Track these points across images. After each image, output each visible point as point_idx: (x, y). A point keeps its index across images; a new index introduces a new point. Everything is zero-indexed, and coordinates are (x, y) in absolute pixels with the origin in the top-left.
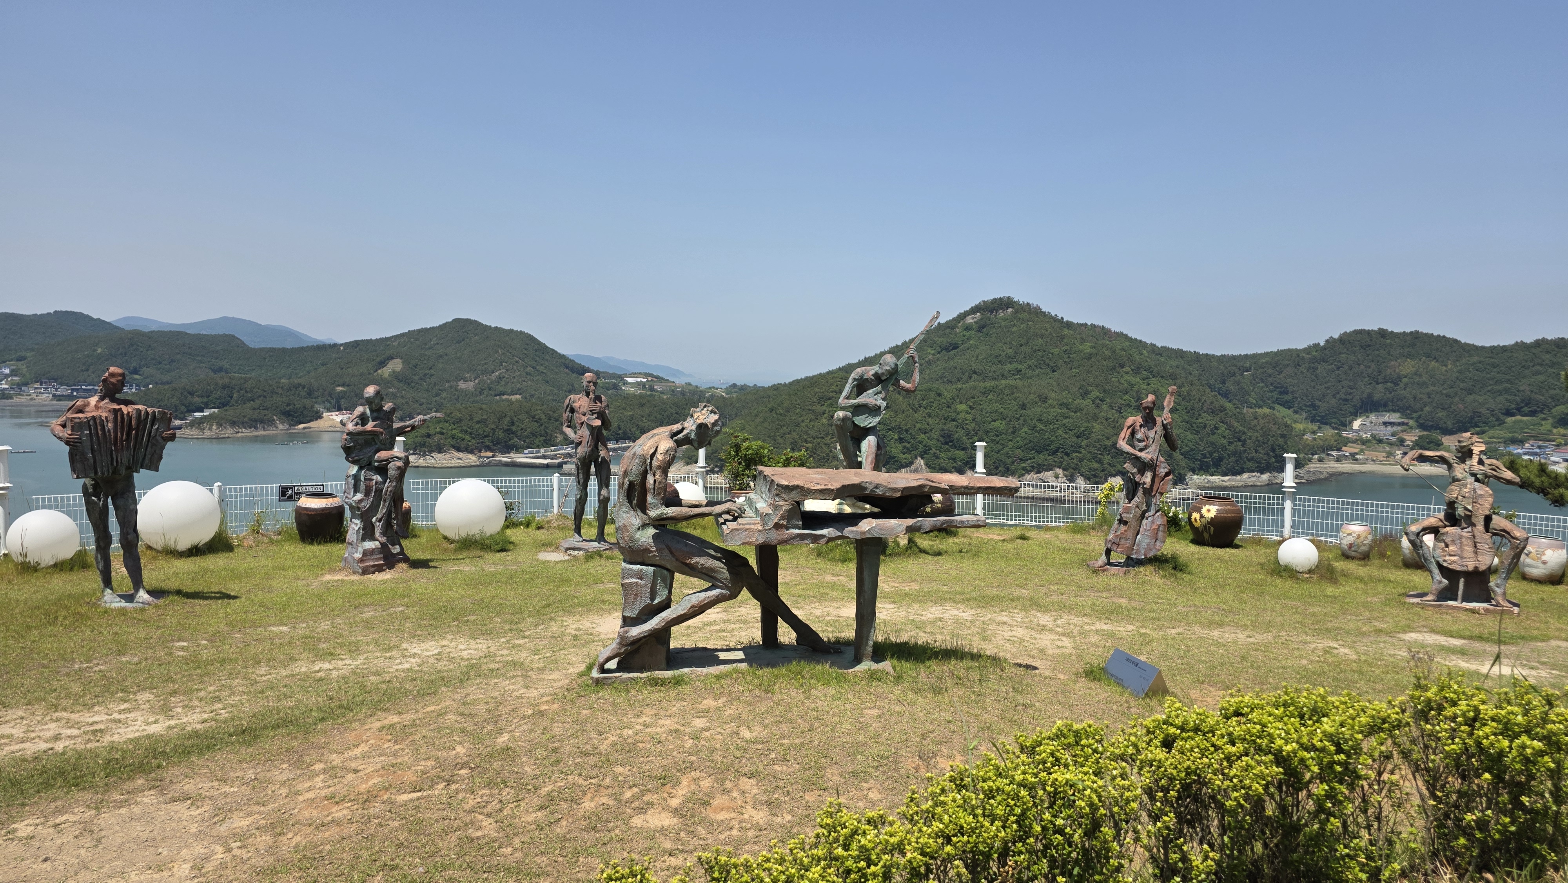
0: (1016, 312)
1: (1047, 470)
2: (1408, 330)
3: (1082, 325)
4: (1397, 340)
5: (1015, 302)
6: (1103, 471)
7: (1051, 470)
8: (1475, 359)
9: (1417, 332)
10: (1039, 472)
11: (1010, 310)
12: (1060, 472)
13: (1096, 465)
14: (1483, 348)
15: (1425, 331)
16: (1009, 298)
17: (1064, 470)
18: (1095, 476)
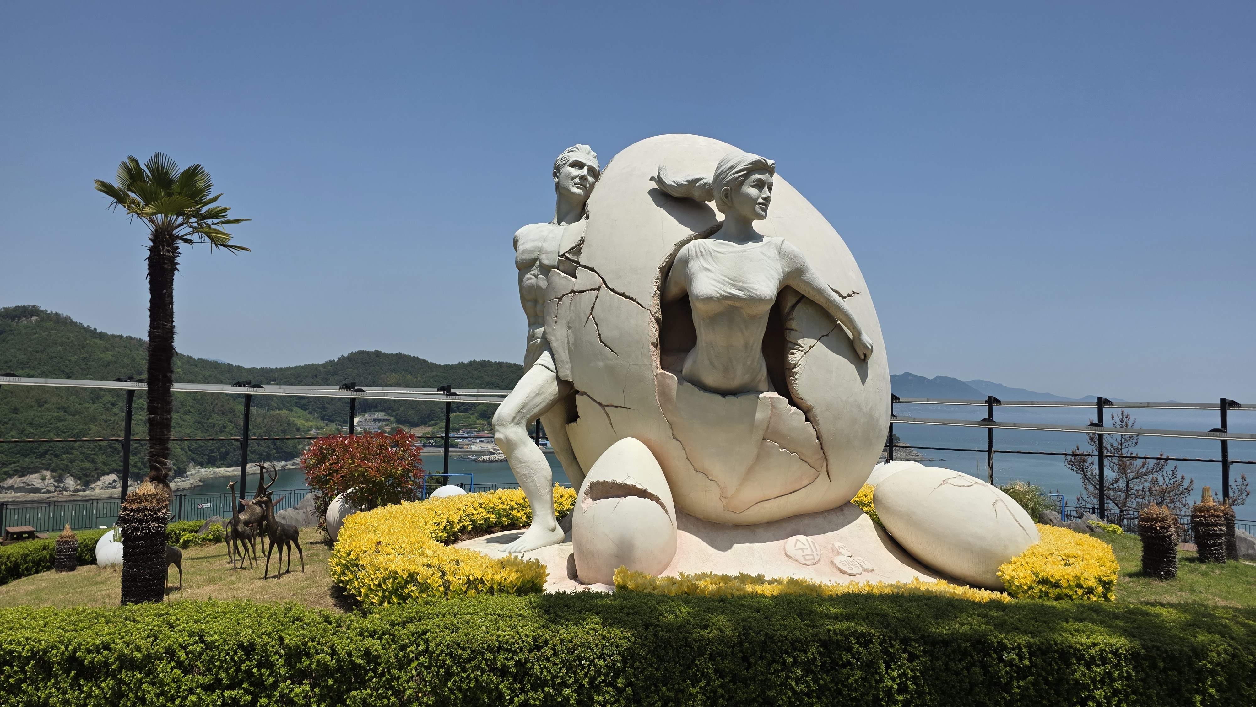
0: (42, 320)
1: (32, 473)
2: (395, 353)
3: (115, 336)
4: (387, 359)
5: (42, 311)
6: (96, 470)
7: (36, 472)
8: (434, 373)
9: (400, 354)
10: (23, 475)
11: (34, 318)
12: (47, 474)
13: (87, 465)
14: (440, 365)
15: (406, 354)
16: (34, 306)
17: (52, 471)
18: (86, 475)
